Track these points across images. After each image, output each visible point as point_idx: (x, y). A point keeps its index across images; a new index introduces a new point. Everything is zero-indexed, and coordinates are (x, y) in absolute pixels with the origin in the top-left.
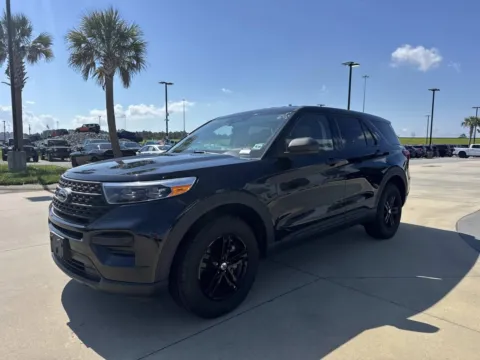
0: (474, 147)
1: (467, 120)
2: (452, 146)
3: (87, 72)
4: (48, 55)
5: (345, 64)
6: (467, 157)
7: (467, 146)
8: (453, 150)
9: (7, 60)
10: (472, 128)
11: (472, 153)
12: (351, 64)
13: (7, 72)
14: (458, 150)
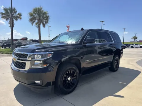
0: (135, 45)
1: (133, 37)
2: (129, 45)
3: (33, 23)
4: (20, 18)
5: (101, 22)
6: (133, 47)
7: (133, 45)
8: (129, 46)
9: (9, 20)
10: (134, 39)
11: (135, 46)
12: (102, 22)
13: (9, 23)
14: (131, 46)
